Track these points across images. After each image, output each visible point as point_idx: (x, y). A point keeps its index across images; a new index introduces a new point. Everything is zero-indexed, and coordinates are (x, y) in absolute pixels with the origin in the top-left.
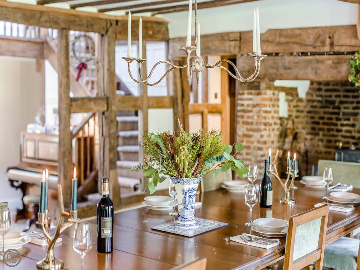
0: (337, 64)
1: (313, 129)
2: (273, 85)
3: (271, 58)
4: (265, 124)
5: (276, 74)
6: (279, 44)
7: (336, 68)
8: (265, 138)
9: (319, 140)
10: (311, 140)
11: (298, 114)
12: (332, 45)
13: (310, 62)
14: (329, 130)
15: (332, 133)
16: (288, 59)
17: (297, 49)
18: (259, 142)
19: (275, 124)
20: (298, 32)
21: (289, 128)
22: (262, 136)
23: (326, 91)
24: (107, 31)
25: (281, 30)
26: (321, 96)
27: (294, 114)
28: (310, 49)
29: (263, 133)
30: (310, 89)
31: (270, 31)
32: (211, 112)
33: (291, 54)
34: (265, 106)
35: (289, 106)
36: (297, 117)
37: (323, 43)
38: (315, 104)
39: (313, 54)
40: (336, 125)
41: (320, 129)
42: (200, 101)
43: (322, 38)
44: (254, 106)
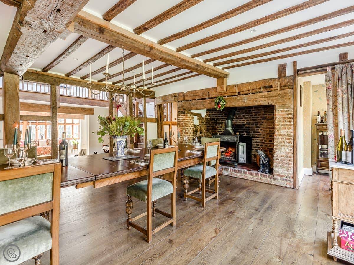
0: (211, 102)
1: (207, 129)
2: (191, 112)
3: (188, 102)
4: (187, 126)
5: (190, 108)
6: (191, 96)
7: (210, 104)
8: (187, 132)
9: (209, 133)
10: (207, 133)
11: (202, 124)
12: (209, 95)
13: (201, 102)
14: (213, 129)
15: (214, 130)
16: (194, 102)
17: (197, 98)
18: (185, 133)
19: (191, 126)
20: (197, 91)
21: (198, 129)
22: (186, 131)
23: (212, 115)
24: (129, 93)
25: (192, 91)
26: (210, 117)
27: (201, 124)
28: (202, 97)
29: (186, 130)
30: (206, 114)
31: (188, 91)
32: (172, 125)
33: (195, 100)
34: (187, 120)
35: (199, 121)
36: (202, 125)
37: (206, 95)
38: (208, 120)
39: (202, 99)
40: (215, 127)
41: (210, 129)
42: (169, 120)
43: (205, 93)
44: (183, 120)
